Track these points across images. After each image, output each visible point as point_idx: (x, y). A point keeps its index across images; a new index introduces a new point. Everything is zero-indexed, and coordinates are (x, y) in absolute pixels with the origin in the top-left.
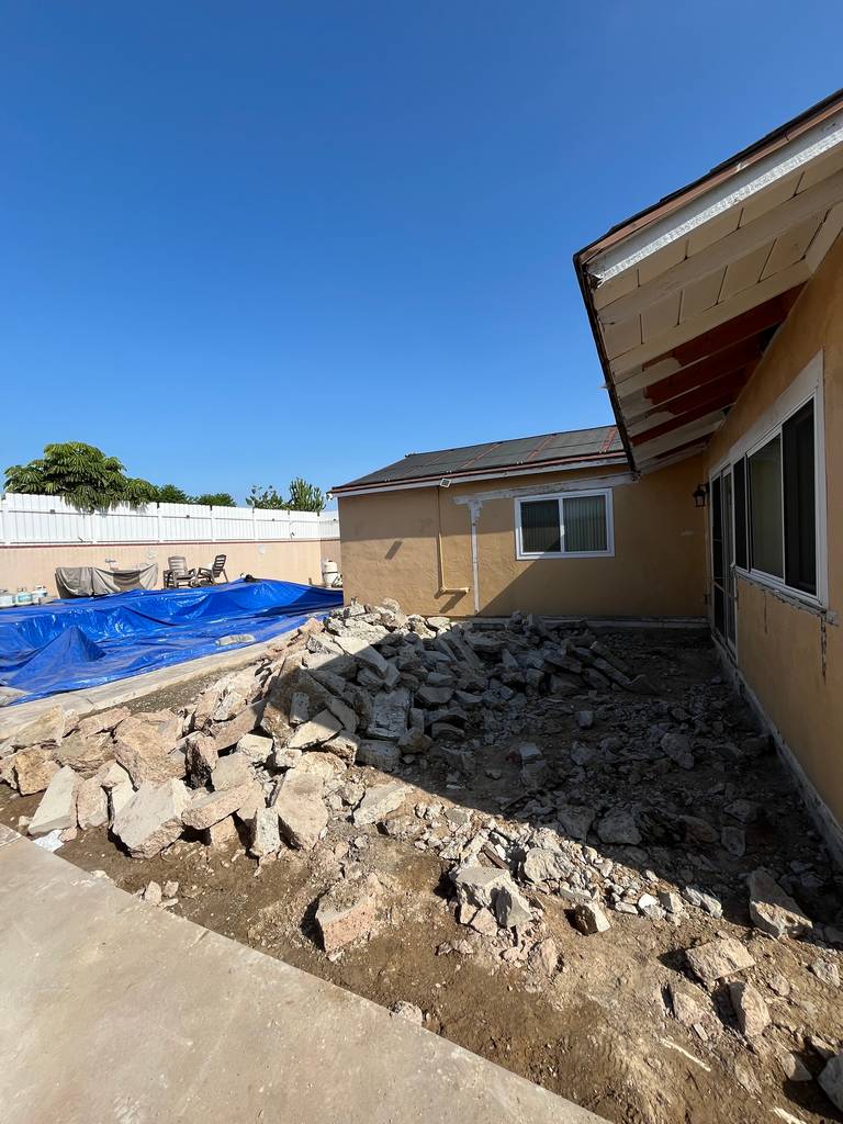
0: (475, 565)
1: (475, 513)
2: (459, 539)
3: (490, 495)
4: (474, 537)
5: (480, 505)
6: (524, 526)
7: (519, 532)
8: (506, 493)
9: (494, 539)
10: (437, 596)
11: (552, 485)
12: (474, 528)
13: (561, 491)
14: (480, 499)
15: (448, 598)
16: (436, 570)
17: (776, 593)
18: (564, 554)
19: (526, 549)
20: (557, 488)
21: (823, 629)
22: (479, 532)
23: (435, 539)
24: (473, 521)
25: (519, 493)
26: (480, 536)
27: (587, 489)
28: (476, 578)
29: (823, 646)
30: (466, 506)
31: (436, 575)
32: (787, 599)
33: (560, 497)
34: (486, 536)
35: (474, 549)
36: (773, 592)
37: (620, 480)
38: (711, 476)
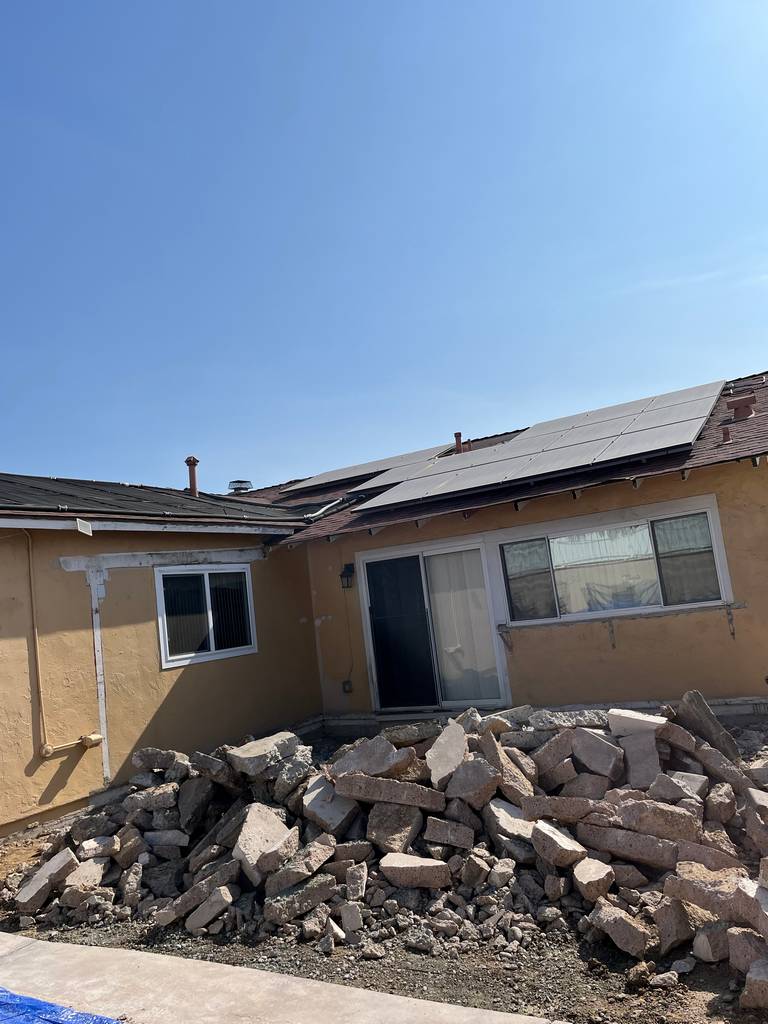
0: (101, 687)
1: (97, 591)
2: (71, 638)
3: (118, 560)
4: (98, 633)
5: (106, 575)
6: (170, 612)
7: (162, 620)
8: (140, 559)
9: (127, 633)
10: (30, 770)
11: (197, 553)
12: (96, 617)
13: (205, 562)
14: (105, 566)
15: (52, 767)
16: (26, 710)
17: (640, 616)
18: (213, 655)
19: (175, 650)
20: (201, 557)
21: (729, 614)
22: (103, 625)
23: (23, 642)
24: (95, 605)
25: (158, 560)
26: (107, 631)
27: (231, 563)
28: (102, 714)
29: (731, 621)
30: (82, 575)
31: (27, 722)
32: (667, 614)
33: (205, 570)
34: (115, 631)
35: (99, 655)
36: (633, 617)
37: (254, 555)
38: (362, 559)
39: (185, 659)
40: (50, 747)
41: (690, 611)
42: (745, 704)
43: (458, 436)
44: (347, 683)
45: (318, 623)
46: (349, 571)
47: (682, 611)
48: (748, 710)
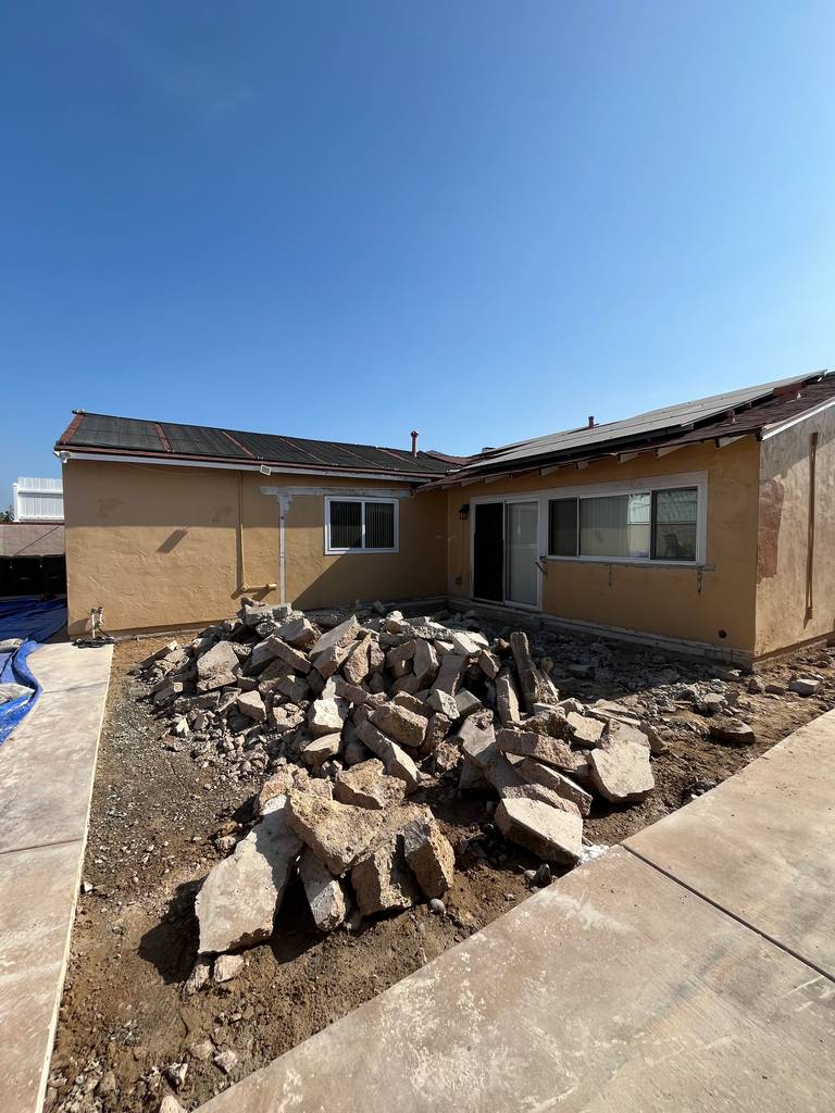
0: (282, 560)
1: (284, 506)
2: (263, 531)
3: (300, 490)
4: (282, 530)
5: (290, 498)
6: (333, 523)
7: (328, 528)
8: (317, 490)
9: (303, 534)
10: (233, 596)
11: (357, 489)
12: (282, 521)
13: (363, 495)
14: (290, 493)
16: (234, 566)
17: (632, 565)
18: (364, 550)
19: (335, 544)
20: (361, 493)
21: (699, 574)
22: (287, 526)
23: (234, 530)
24: (282, 514)
25: (328, 492)
26: (288, 530)
27: (382, 497)
28: (282, 574)
29: (700, 580)
30: (274, 498)
31: (234, 572)
32: (652, 566)
33: (363, 501)
34: (294, 530)
35: (282, 543)
36: (626, 565)
37: (404, 493)
38: (475, 501)
39: (342, 551)
40: (246, 586)
41: (670, 567)
42: (699, 647)
43: (591, 419)
44: (460, 578)
45: (449, 539)
46: (465, 509)
47: (662, 566)
48: (701, 652)
